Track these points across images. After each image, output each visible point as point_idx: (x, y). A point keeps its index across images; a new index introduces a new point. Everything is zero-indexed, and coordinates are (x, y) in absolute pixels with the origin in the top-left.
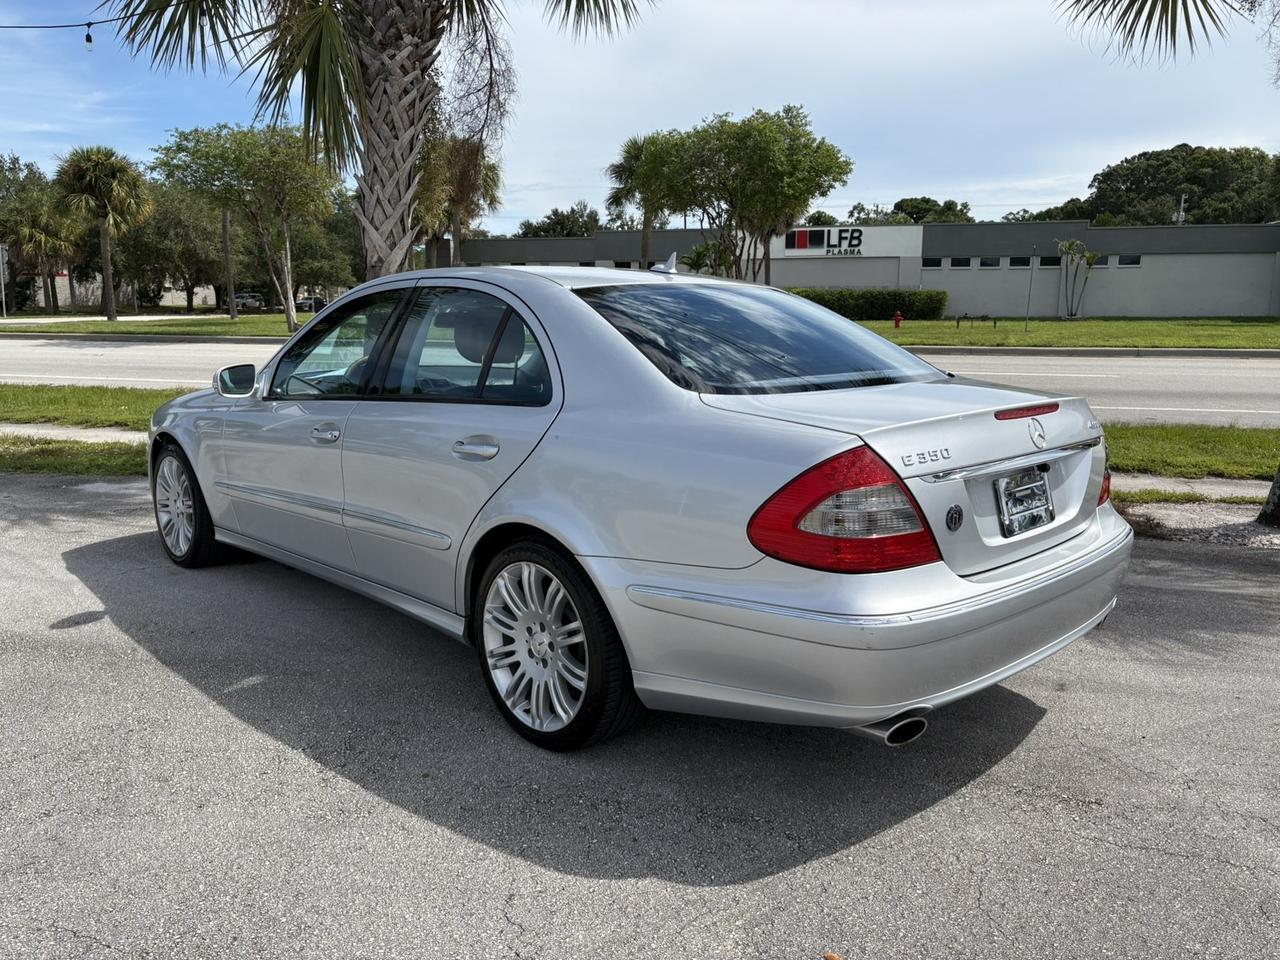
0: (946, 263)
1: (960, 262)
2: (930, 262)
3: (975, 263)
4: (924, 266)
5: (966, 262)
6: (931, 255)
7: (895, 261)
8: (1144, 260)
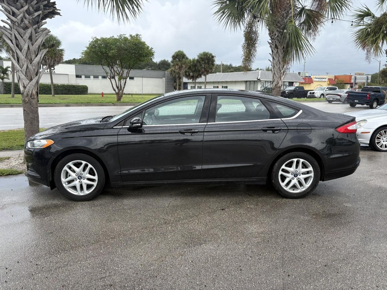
0: (83, 77)
1: (87, 77)
2: (78, 76)
3: (92, 77)
4: (76, 77)
5: (89, 77)
6: (78, 74)
7: (67, 75)
8: (135, 78)
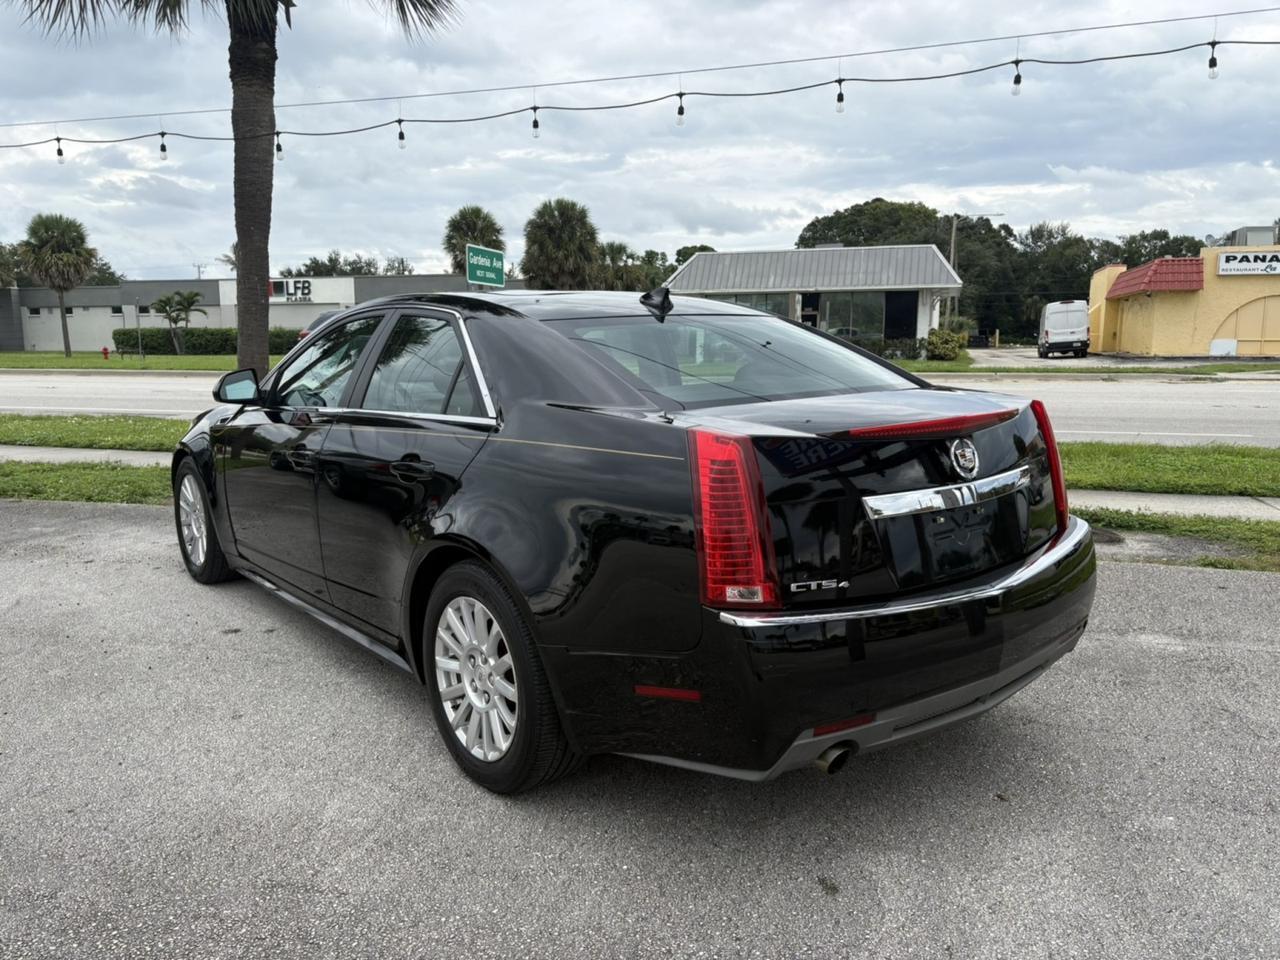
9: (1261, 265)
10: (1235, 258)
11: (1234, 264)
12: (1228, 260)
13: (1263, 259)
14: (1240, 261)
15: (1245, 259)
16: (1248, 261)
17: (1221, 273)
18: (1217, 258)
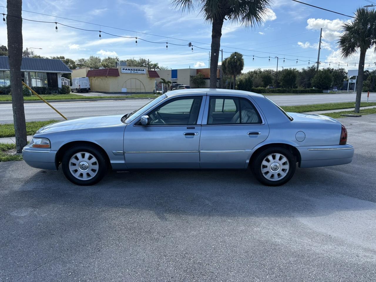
9: (129, 71)
10: (124, 69)
11: (124, 70)
12: (123, 69)
13: (130, 70)
14: (126, 70)
15: (126, 69)
16: (127, 70)
17: (122, 72)
18: (121, 68)
